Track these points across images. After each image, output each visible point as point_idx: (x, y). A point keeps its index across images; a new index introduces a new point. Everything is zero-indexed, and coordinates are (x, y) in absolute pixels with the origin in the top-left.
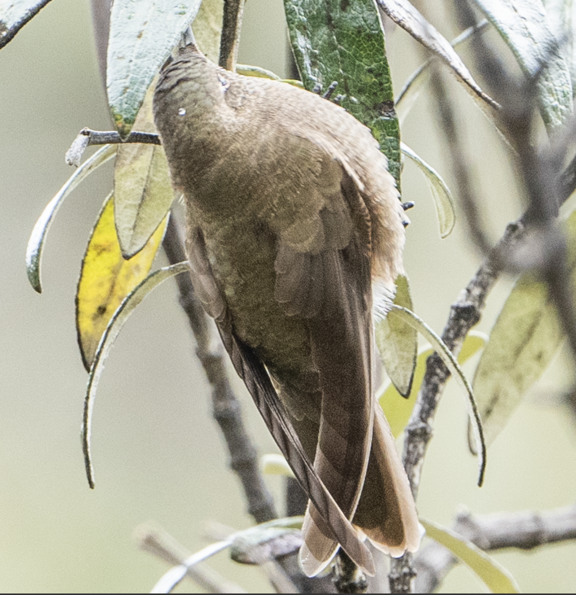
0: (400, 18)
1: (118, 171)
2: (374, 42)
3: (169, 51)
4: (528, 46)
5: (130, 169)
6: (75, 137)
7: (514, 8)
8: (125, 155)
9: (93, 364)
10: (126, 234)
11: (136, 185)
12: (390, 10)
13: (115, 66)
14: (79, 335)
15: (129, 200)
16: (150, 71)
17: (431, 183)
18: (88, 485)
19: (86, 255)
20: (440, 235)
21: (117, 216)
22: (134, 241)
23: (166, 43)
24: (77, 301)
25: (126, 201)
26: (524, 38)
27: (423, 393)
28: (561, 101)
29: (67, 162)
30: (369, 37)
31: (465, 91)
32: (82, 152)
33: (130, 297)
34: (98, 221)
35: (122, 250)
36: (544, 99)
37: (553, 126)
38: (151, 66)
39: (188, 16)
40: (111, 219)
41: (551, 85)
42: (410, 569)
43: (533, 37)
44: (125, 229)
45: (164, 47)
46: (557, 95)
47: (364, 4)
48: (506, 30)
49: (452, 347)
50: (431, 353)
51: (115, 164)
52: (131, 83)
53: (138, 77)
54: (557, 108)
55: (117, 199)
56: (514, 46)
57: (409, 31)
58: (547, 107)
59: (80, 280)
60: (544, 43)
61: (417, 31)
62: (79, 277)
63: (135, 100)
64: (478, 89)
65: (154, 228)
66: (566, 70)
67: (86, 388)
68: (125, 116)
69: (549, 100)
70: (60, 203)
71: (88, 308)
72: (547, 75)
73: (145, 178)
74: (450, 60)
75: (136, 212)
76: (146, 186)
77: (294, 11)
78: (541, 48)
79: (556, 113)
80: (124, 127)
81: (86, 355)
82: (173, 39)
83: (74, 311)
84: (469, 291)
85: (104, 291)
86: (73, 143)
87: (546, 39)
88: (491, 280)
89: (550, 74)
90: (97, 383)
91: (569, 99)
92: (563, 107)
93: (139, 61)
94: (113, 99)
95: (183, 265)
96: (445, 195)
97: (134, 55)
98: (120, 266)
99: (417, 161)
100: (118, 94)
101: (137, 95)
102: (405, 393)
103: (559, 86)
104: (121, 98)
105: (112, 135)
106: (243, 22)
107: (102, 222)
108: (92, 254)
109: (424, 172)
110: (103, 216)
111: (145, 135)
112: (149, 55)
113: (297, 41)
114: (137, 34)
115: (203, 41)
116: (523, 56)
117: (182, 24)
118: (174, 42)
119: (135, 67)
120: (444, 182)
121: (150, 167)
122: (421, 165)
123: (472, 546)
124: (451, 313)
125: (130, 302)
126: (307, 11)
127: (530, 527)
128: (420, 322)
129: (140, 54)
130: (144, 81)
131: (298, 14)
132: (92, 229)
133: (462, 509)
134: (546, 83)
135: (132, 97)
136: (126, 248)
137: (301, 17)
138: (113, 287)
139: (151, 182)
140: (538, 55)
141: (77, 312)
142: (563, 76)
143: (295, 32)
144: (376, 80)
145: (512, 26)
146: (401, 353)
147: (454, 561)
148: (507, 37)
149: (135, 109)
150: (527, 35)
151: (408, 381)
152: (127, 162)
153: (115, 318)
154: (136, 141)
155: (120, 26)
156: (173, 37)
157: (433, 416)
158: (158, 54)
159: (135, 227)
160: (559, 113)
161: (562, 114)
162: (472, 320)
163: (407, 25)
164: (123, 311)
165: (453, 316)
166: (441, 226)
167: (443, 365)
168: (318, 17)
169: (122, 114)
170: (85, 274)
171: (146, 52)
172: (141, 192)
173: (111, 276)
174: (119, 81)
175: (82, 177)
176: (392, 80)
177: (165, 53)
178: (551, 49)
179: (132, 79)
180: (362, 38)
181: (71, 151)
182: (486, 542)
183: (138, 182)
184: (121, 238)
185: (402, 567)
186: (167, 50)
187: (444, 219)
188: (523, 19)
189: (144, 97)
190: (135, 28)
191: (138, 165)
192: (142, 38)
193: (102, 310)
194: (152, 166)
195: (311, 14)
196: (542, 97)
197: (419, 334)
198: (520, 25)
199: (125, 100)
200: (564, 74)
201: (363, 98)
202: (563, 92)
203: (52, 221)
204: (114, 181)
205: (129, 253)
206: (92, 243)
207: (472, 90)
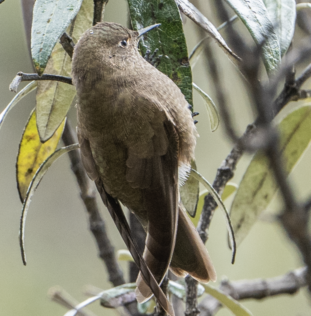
0: (189, 13)
1: (38, 96)
2: (177, 26)
3: (64, 29)
4: (257, 27)
5: (45, 95)
6: (15, 77)
7: (249, 6)
8: (42, 87)
9: (25, 199)
10: (42, 129)
11: (48, 103)
12: (183, 9)
13: (35, 37)
14: (18, 184)
15: (44, 111)
16: (54, 40)
17: (206, 102)
18: (23, 263)
19: (21, 141)
20: (211, 130)
21: (38, 120)
22: (47, 133)
23: (62, 25)
24: (17, 166)
25: (42, 112)
26: (255, 23)
27: (203, 215)
28: (274, 56)
29: (10, 90)
30: (174, 23)
31: (223, 52)
32: (18, 84)
33: (44, 163)
34: (28, 123)
35: (40, 138)
36: (266, 55)
37: (270, 69)
38: (54, 37)
39: (74, 11)
40: (34, 122)
41: (269, 47)
42: (196, 309)
43: (260, 22)
44: (42, 127)
45: (61, 28)
46: (272, 53)
47: (171, 5)
48: (245, 18)
49: (218, 191)
50: (207, 194)
51: (36, 92)
52: (44, 46)
53: (48, 43)
54: (272, 60)
55: (37, 111)
56: (249, 26)
57: (193, 20)
58: (267, 59)
59: (19, 155)
60: (265, 25)
61: (197, 20)
62: (18, 153)
63: (46, 55)
64: (230, 50)
65: (57, 126)
66: (277, 40)
67: (22, 212)
68: (40, 64)
69: (268, 56)
70: (7, 113)
71: (23, 170)
72: (267, 42)
73: (52, 99)
74: (215, 35)
75: (48, 118)
76: (53, 104)
77: (135, 10)
78: (264, 28)
79: (272, 63)
80: (40, 69)
81: (22, 195)
82: (66, 23)
83: (15, 171)
84: (227, 161)
85: (31, 161)
86: (14, 80)
87: (266, 23)
88: (239, 155)
89: (268, 42)
90: (28, 209)
91: (279, 55)
92: (276, 60)
93: (48, 35)
94: (34, 55)
95: (73, 146)
96: (213, 108)
97: (46, 31)
98: (40, 147)
99: (198, 90)
100: (37, 52)
101: (47, 53)
102: (192, 215)
103: (274, 48)
104: (39, 54)
105: (34, 75)
106: (104, 16)
107: (30, 124)
108: (24, 141)
109: (202, 96)
110: (31, 120)
111: (52, 76)
112: (53, 31)
113: (136, 27)
114: (47, 20)
115: (83, 27)
116: (254, 32)
117: (71, 15)
118: (67, 24)
119: (46, 38)
120: (212, 101)
121: (55, 94)
122: (200, 92)
123: (230, 298)
124: (217, 173)
125: (45, 166)
126: (141, 10)
127: (260, 287)
128: (200, 176)
129: (49, 31)
130: (51, 45)
131: (136, 12)
132: (25, 128)
133: (224, 278)
134: (266, 46)
135: (44, 53)
136: (43, 137)
137: (138, 13)
138: (36, 158)
139: (56, 101)
140: (262, 32)
141: (17, 172)
142: (275, 43)
143: (135, 22)
144: (178, 46)
145: (248, 16)
146: (191, 193)
147: (220, 306)
148: (246, 22)
149: (46, 60)
150: (256, 21)
151: (194, 208)
152: (43, 91)
153: (37, 175)
154: (47, 79)
155: (38, 16)
156: (66, 22)
157: (208, 228)
158: (58, 31)
159: (47, 126)
160: (274, 62)
161: (275, 63)
162: (229, 176)
163: (192, 17)
164: (41, 171)
165: (218, 174)
166: (212, 126)
167: (213, 200)
168: (147, 13)
169: (39, 62)
170: (21, 152)
171: (52, 30)
172: (50, 107)
173: (35, 153)
174: (37, 45)
175: (19, 99)
176: (187, 46)
177: (62, 30)
178: (269, 28)
179: (44, 44)
180: (171, 24)
181: (12, 84)
182: (237, 295)
183: (48, 102)
184: (40, 131)
185: (192, 308)
186: (63, 29)
187: (213, 122)
188: (254, 13)
189: (51, 54)
190: (46, 17)
191: (49, 92)
192: (50, 23)
193: (30, 171)
194: (56, 93)
195: (143, 12)
196: (264, 54)
197: (200, 183)
198: (252, 16)
199: (41, 55)
200: (276, 42)
201: (172, 56)
202: (276, 51)
203: (3, 122)
204: (36, 101)
205: (44, 139)
206: (25, 135)
207: (227, 51)
